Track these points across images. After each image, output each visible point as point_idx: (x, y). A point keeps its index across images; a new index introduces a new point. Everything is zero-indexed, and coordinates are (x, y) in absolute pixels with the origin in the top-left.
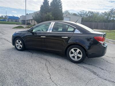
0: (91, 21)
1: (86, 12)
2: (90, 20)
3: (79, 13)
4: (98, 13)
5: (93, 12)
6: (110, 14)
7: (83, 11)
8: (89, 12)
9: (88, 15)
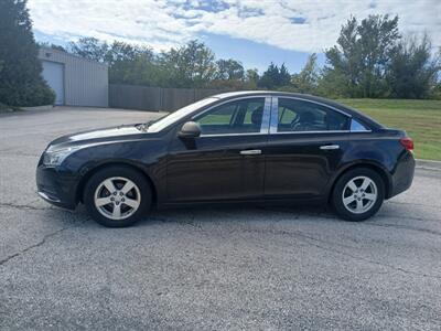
0: (126, 82)
1: (105, 46)
2: (126, 76)
3: (76, 48)
4: (148, 54)
5: (129, 48)
6: (187, 60)
7: (93, 39)
8: (116, 45)
9: (115, 57)
